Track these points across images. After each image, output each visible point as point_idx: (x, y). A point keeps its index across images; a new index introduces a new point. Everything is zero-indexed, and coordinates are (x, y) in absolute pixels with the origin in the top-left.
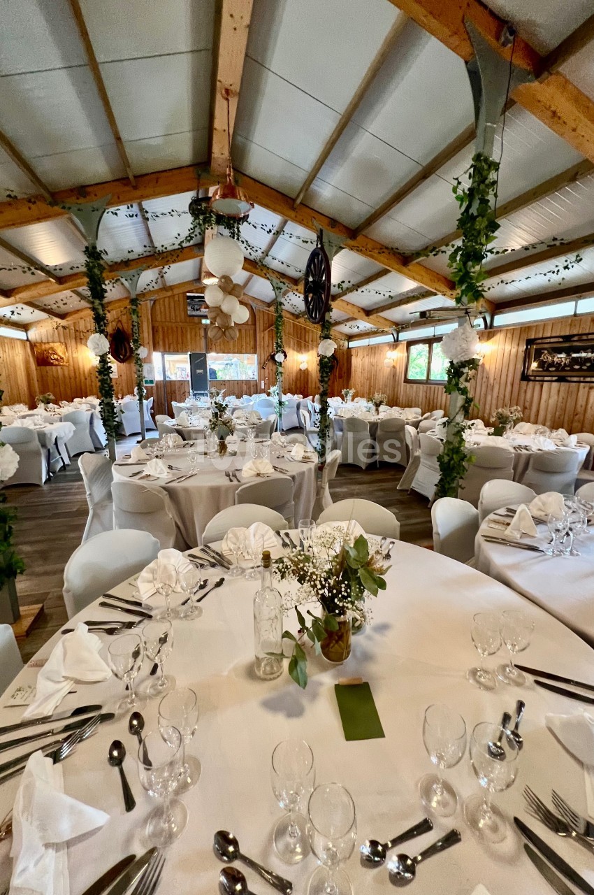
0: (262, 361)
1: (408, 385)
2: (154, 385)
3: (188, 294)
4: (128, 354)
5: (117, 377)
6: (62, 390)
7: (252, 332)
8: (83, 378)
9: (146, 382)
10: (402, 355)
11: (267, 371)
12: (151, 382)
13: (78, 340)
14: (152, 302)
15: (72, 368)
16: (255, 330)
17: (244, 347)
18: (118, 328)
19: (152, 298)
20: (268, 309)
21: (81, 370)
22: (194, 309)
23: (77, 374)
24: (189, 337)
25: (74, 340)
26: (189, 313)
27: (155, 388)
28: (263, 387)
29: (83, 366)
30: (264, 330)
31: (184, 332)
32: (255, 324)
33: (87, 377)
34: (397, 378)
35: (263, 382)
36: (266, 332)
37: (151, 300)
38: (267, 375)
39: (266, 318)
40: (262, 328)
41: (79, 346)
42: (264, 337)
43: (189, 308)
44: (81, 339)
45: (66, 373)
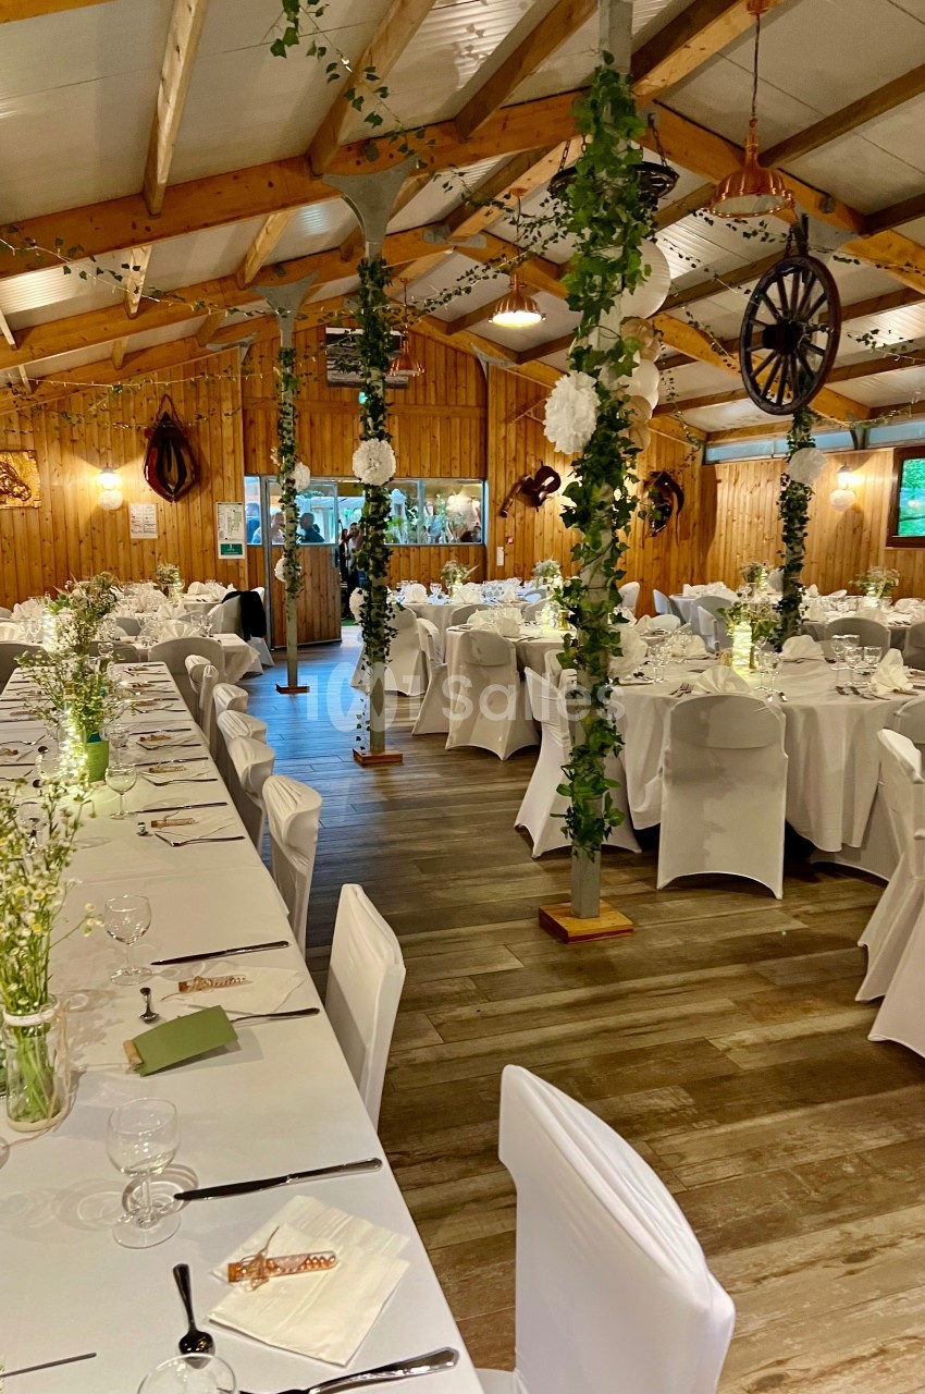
0: (501, 497)
1: (901, 552)
2: (243, 556)
3: (329, 331)
4: (188, 480)
5: (155, 536)
6: (22, 566)
7: (475, 423)
8: (73, 542)
9: (225, 548)
10: (879, 480)
11: (510, 521)
12: (237, 549)
13: (69, 443)
14: (245, 350)
15: (48, 515)
16: (484, 421)
17: (457, 463)
18: (166, 414)
19: (246, 340)
20: (515, 365)
21: (71, 519)
22: (343, 367)
23: (61, 532)
24: (327, 436)
25: (56, 443)
26: (331, 376)
27: (245, 565)
28: (500, 562)
29: (76, 508)
30: (507, 420)
31: (317, 423)
32: (486, 407)
33: (82, 536)
34: (866, 534)
35: (500, 550)
36: (512, 426)
37: (243, 345)
38: (510, 532)
39: (512, 388)
40: (502, 415)
41: (67, 457)
42: (505, 438)
43: (331, 364)
44: (74, 441)
45: (35, 527)
